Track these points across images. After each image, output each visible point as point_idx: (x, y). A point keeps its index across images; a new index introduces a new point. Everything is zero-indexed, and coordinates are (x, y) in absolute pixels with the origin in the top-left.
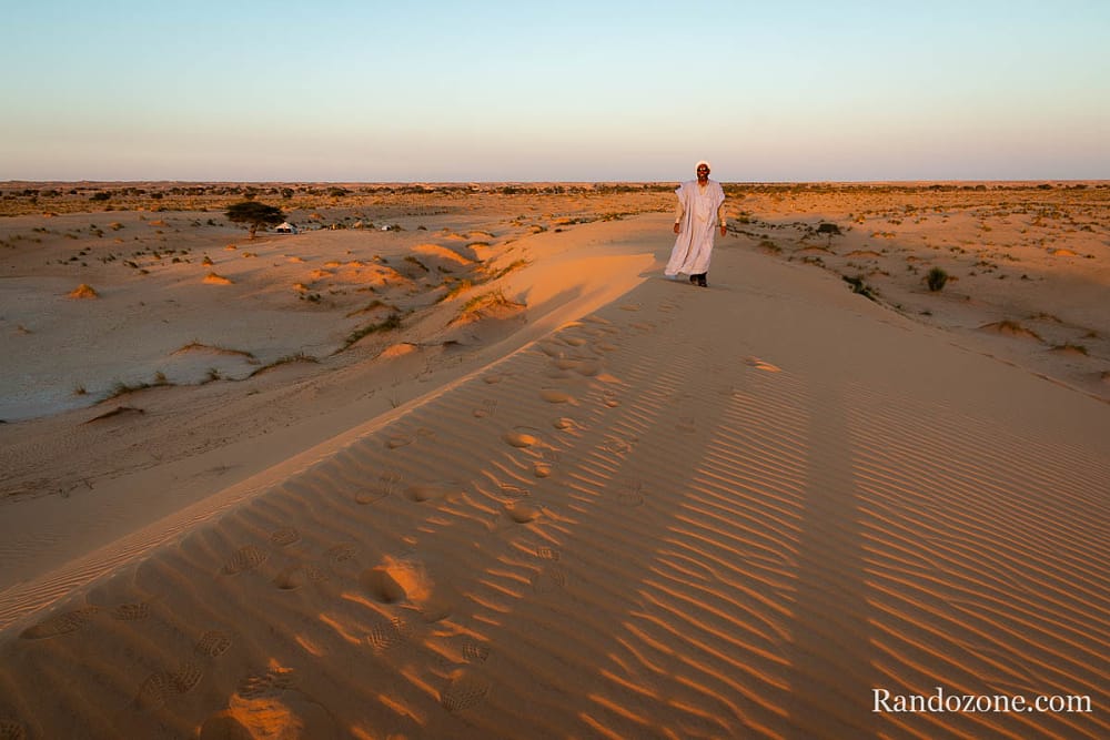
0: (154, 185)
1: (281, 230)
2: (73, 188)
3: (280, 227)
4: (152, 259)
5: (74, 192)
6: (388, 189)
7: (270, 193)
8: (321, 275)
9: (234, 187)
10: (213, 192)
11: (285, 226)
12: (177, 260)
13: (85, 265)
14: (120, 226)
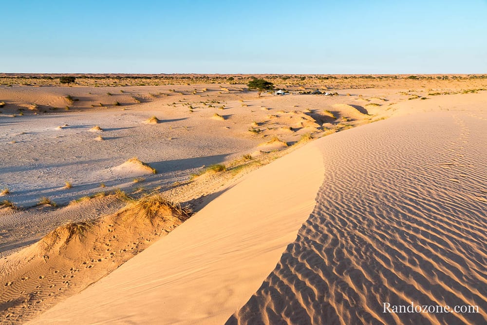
1: (278, 94)
8: (271, 118)
11: (280, 91)
13: (175, 106)
14: (207, 90)
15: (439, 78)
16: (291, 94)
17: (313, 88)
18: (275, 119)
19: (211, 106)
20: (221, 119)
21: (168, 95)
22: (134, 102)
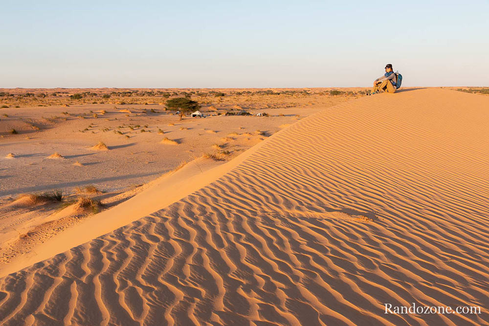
0: (101, 90)
1: (194, 116)
2: (54, 92)
3: (194, 114)
4: (129, 130)
5: (55, 95)
6: (249, 92)
7: (173, 95)
8: (227, 140)
9: (150, 91)
10: (137, 95)
11: (197, 113)
12: (143, 131)
13: (93, 133)
14: (106, 112)
15: (363, 93)
16: (211, 116)
17: (225, 108)
18: (232, 142)
19: (144, 131)
20: (174, 143)
21: (67, 119)
22: (30, 128)
